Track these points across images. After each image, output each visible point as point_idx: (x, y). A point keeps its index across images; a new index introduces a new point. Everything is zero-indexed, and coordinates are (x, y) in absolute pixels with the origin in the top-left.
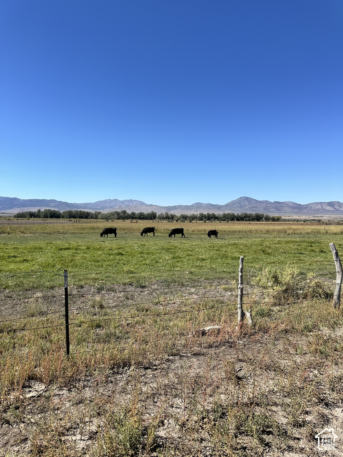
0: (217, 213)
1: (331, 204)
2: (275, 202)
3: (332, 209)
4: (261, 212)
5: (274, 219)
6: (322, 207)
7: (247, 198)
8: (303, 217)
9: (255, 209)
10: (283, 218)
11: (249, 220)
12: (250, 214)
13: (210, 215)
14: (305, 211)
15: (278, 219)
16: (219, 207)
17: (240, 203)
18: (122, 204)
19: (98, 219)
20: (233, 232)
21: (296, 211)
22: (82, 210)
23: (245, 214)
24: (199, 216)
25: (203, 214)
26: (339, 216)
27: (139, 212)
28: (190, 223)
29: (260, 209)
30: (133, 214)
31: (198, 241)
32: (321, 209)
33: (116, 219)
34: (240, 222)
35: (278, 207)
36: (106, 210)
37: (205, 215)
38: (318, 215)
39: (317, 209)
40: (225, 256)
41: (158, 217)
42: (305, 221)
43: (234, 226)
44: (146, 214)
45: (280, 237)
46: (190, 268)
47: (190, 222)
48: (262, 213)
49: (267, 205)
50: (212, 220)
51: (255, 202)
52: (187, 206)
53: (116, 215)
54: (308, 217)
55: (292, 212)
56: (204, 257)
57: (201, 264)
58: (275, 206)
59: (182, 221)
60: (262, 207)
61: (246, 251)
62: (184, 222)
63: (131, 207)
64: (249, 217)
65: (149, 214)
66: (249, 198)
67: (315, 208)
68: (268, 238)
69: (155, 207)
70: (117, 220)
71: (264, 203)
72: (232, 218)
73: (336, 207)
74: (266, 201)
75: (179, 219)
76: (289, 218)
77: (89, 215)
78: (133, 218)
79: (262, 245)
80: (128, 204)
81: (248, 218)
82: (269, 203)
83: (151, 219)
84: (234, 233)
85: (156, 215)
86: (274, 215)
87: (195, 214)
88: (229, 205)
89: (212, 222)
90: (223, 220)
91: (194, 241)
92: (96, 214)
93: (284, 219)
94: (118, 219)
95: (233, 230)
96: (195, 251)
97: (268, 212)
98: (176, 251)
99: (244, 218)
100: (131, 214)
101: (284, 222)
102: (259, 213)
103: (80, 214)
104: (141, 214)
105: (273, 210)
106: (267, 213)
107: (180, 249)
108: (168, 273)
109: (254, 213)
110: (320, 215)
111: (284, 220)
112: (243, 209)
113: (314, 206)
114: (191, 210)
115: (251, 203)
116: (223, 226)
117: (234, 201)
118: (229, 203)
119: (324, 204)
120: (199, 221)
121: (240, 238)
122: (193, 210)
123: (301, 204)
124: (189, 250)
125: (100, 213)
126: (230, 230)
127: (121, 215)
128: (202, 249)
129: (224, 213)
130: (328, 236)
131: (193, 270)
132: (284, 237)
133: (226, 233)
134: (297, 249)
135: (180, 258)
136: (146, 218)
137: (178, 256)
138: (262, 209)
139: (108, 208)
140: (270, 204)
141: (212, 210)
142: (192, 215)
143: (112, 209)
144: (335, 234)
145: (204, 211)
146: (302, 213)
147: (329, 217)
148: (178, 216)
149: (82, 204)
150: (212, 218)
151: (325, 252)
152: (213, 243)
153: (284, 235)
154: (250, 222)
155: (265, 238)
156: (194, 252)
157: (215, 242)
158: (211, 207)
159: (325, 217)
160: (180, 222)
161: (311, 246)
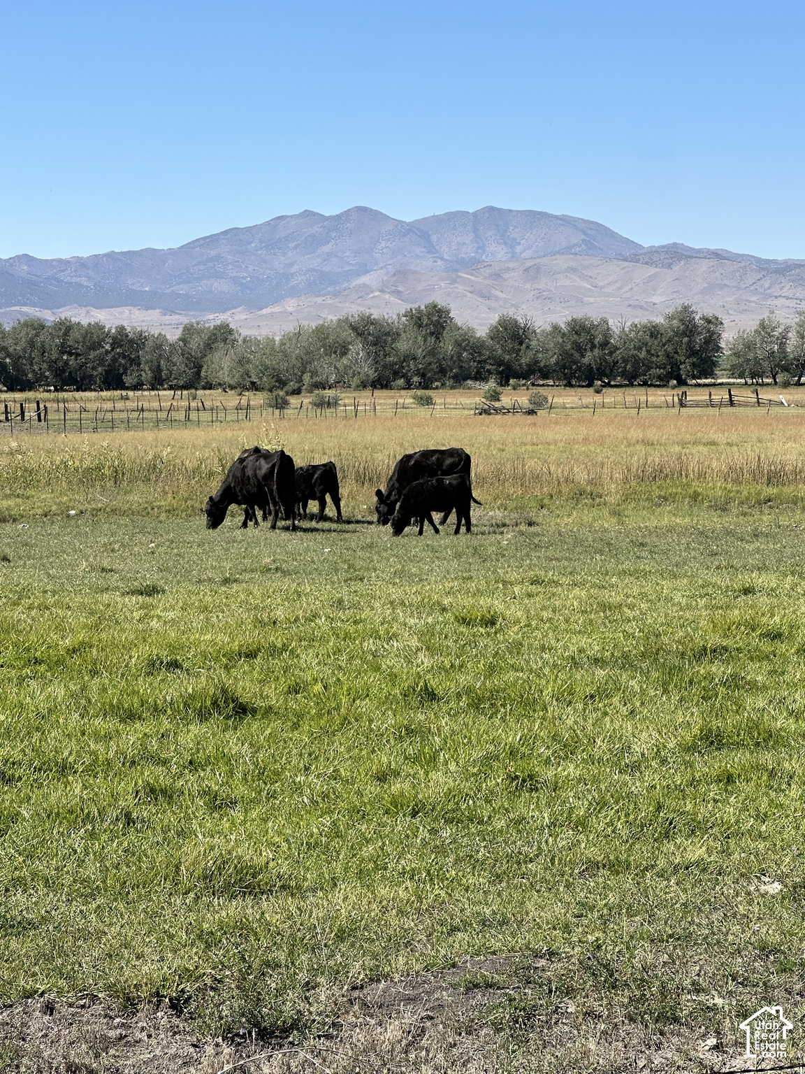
18: (419, 251)
19: (209, 386)
22: (75, 320)
27: (562, 318)
30: (513, 333)
33: (363, 385)
36: (276, 309)
41: (737, 355)
44: (625, 338)
53: (357, 350)
63: (497, 275)
65: (654, 332)
69: (705, 265)
70: (368, 393)
77: (136, 362)
78: (508, 374)
80: (469, 251)
83: (672, 375)
85: (712, 342)
92: (195, 344)
94: (380, 383)
100: (495, 334)
103: (63, 349)
104: (583, 339)
125: (223, 334)
127: (403, 346)
136: (624, 374)
139: (293, 293)
143: (335, 294)
149: (80, 263)
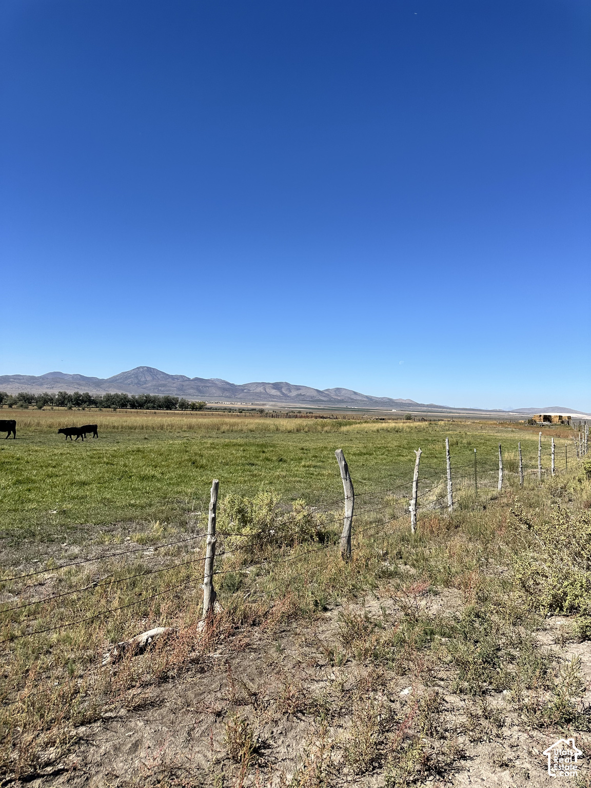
0: (94, 393)
1: (277, 386)
2: (197, 379)
3: (279, 394)
4: (173, 394)
5: (194, 407)
6: (265, 390)
7: (149, 370)
8: (238, 405)
9: (162, 389)
10: (209, 405)
11: (154, 408)
12: (155, 397)
13: (81, 396)
14: (241, 395)
15: (201, 407)
16: (98, 383)
17: (137, 377)
20: (131, 428)
21: (227, 394)
23: (146, 397)
24: (57, 397)
25: (67, 395)
26: (288, 404)
28: (39, 411)
29: (171, 388)
31: (63, 446)
32: (264, 394)
34: (138, 410)
35: (200, 387)
37: (69, 396)
38: (259, 402)
39: (257, 393)
40: (126, 475)
42: (241, 411)
43: (129, 418)
45: (211, 437)
46: (59, 502)
47: (40, 408)
48: (176, 396)
49: (184, 383)
50: (85, 405)
51: (164, 377)
52: (33, 378)
54: (244, 405)
55: (222, 396)
56: (83, 477)
57: (81, 493)
58: (196, 384)
59: (22, 406)
60: (175, 385)
61: (163, 463)
62: (27, 408)
64: (153, 402)
66: (153, 369)
67: (254, 391)
68: (192, 438)
71: (177, 379)
72: (123, 403)
73: (284, 390)
74: (181, 376)
75: (15, 403)
76: (216, 405)
79: (187, 452)
81: (152, 405)
82: (186, 380)
84: (133, 430)
86: (193, 399)
87: (50, 394)
88: (116, 380)
89: (84, 409)
90: (106, 405)
91: (57, 447)
93: (209, 407)
95: (130, 425)
96: (62, 466)
97: (184, 395)
98: (20, 467)
99: (145, 403)
101: (211, 413)
102: (170, 395)
105: (192, 391)
106: (184, 397)
107: (28, 462)
108: (11, 515)
109: (161, 396)
110: (262, 403)
111: (209, 409)
112: (142, 388)
113: (254, 389)
114: (41, 384)
115: (156, 378)
116: (108, 418)
117: (126, 372)
118: (117, 376)
119: (267, 386)
120: (57, 408)
121: (146, 438)
122: (46, 386)
123: (236, 384)
124: (49, 465)
126: (125, 424)
128: (76, 462)
129: (108, 394)
130: (280, 435)
131: (67, 506)
132: (218, 438)
133: (116, 430)
134: (245, 457)
135: (34, 482)
137: (28, 479)
138: (175, 389)
140: (187, 382)
141: (83, 388)
142: (42, 395)
144: (290, 432)
145: (68, 389)
146: (237, 398)
147: (274, 406)
148: (13, 396)
150: (84, 401)
151: (285, 461)
152: (95, 450)
153: (217, 433)
154: (156, 411)
155: (188, 439)
156: (60, 468)
157: (99, 448)
158: (81, 382)
159: (268, 406)
160: (18, 408)
161: (264, 452)
